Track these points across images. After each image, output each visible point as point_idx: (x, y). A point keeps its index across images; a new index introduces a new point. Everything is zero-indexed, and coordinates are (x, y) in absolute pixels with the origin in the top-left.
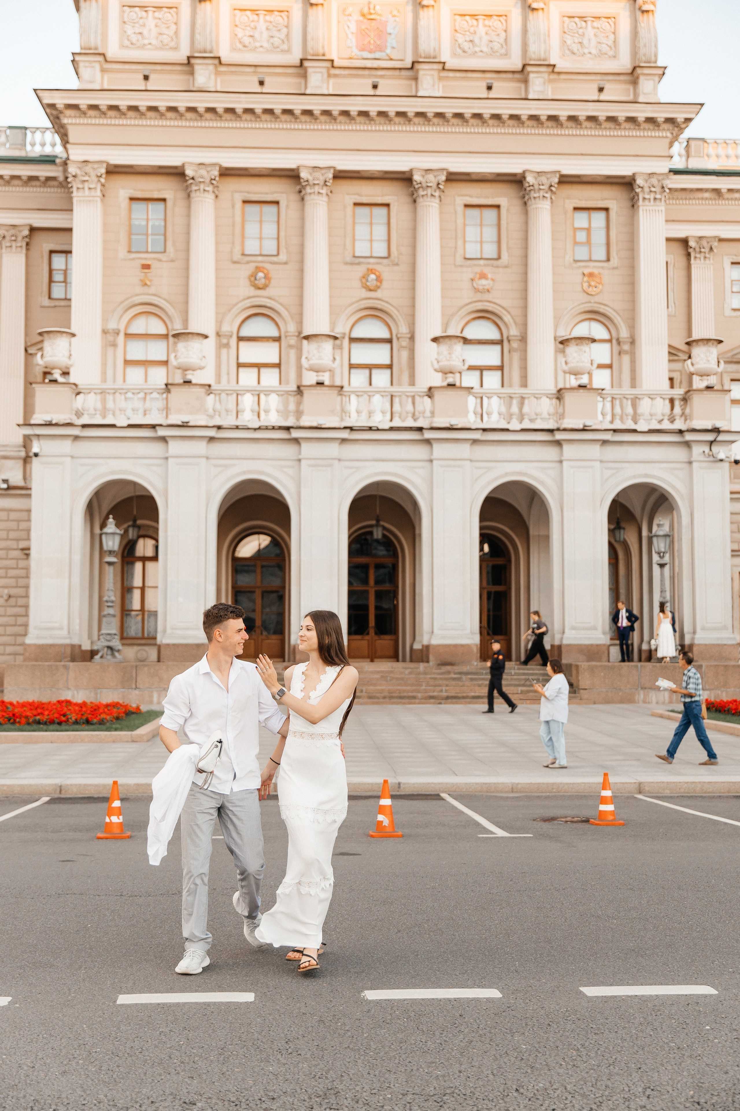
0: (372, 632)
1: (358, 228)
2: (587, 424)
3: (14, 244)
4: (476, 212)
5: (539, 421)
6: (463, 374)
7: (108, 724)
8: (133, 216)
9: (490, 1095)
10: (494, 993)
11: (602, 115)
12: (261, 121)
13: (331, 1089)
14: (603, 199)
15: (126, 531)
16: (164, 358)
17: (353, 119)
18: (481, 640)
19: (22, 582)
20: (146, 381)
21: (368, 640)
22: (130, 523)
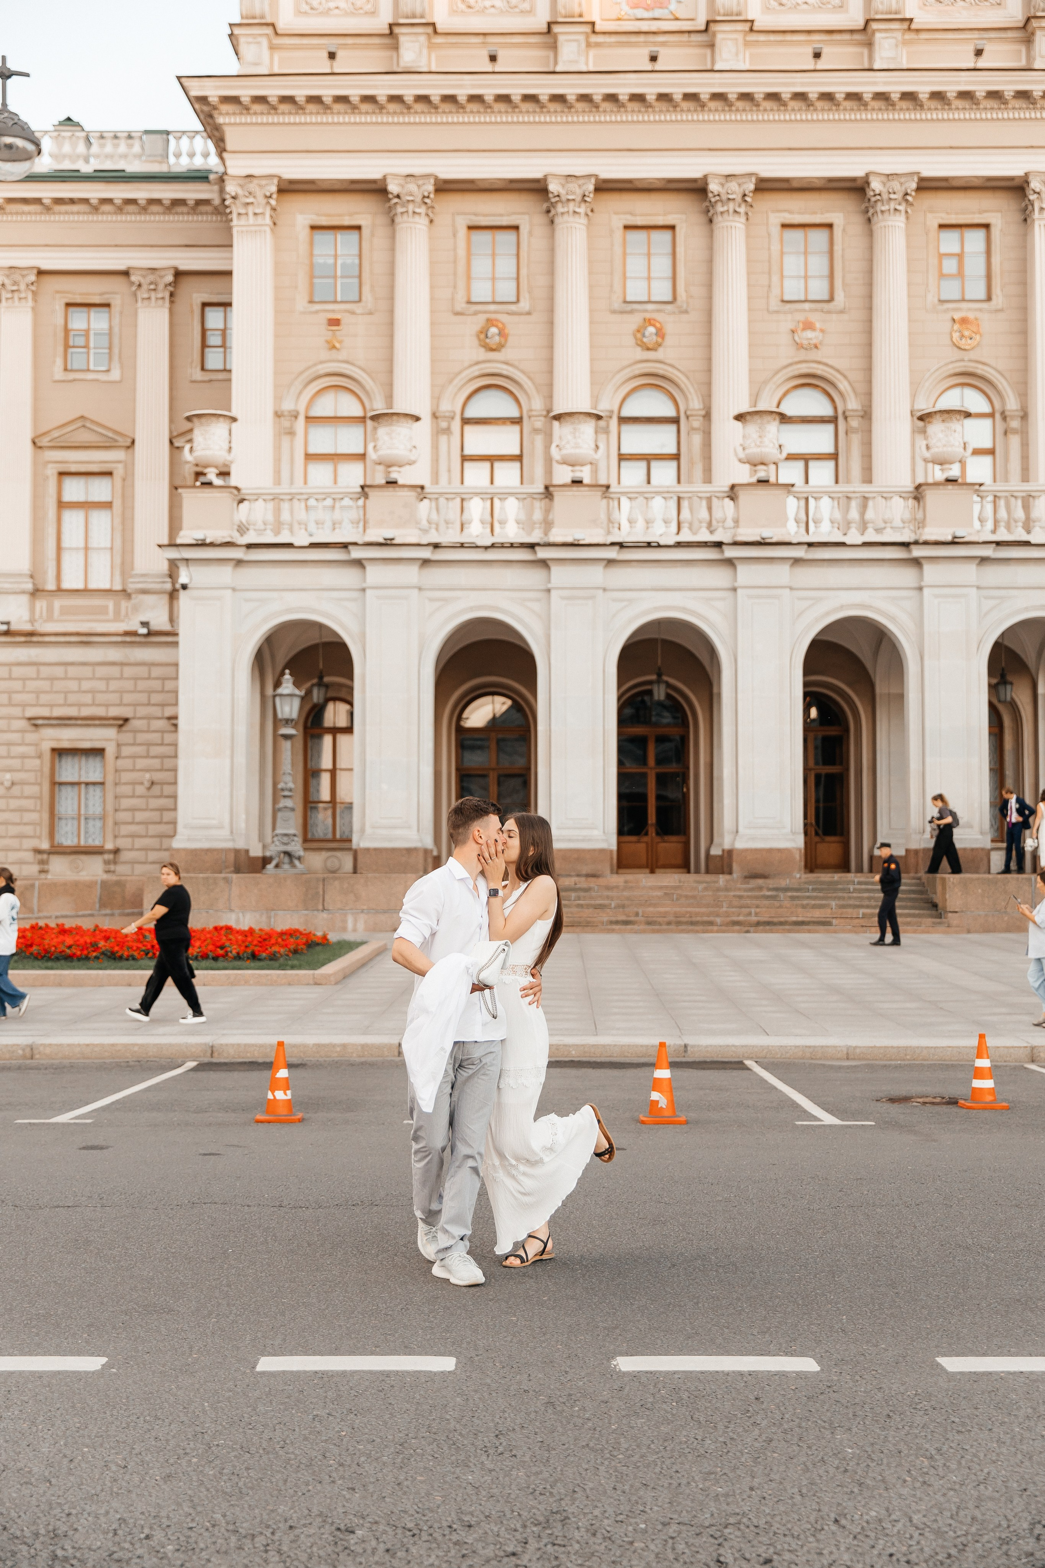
0: (652, 831)
1: (629, 260)
2: (958, 534)
3: (153, 295)
4: (798, 234)
5: (888, 530)
6: (780, 465)
7: (282, 960)
8: (316, 252)
9: (796, 1528)
10: (808, 1365)
11: (980, 90)
12: (493, 112)
13: (557, 1513)
14: (981, 212)
15: (309, 693)
16: (361, 451)
17: (623, 106)
18: (806, 843)
19: (168, 763)
20: (335, 483)
21: (647, 843)
22: (315, 681)
